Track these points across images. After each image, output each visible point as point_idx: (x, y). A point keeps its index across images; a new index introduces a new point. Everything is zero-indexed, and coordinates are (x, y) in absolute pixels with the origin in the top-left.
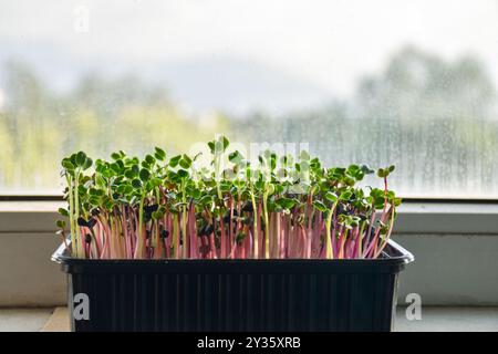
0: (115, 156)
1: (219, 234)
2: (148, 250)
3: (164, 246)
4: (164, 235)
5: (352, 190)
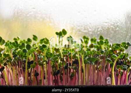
0: (15, 39)
1: (62, 74)
2: (29, 81)
3: (37, 80)
4: (36, 75)
5: (123, 53)
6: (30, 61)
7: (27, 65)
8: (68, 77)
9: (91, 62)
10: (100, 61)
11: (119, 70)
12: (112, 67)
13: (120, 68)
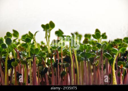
6: (10, 60)
7: (8, 64)
8: (58, 76)
9: (86, 58)
10: (97, 57)
11: (121, 66)
12: (112, 63)
13: (122, 65)
